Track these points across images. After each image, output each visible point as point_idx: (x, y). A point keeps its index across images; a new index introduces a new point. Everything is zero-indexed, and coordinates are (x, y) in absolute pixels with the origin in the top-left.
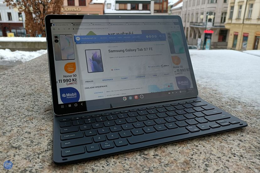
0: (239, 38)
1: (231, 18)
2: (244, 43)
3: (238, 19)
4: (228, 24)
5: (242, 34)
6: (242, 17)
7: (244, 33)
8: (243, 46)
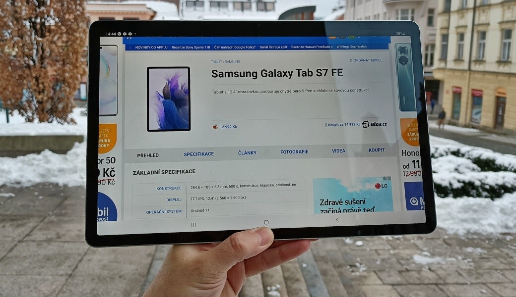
0: (464, 99)
1: (444, 58)
2: (475, 111)
3: (459, 59)
4: (439, 69)
5: (470, 91)
6: (466, 57)
7: (473, 90)
8: (474, 117)
